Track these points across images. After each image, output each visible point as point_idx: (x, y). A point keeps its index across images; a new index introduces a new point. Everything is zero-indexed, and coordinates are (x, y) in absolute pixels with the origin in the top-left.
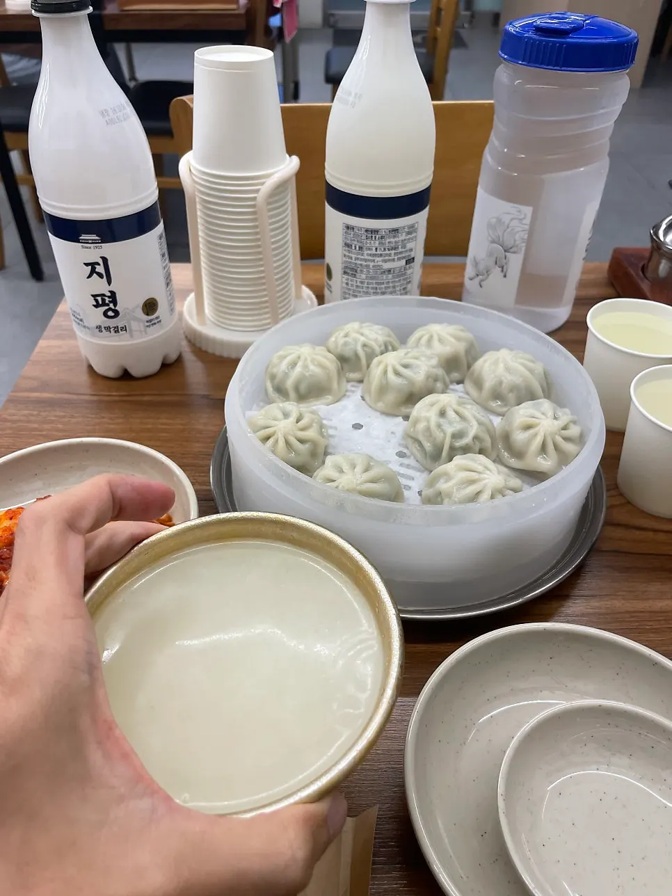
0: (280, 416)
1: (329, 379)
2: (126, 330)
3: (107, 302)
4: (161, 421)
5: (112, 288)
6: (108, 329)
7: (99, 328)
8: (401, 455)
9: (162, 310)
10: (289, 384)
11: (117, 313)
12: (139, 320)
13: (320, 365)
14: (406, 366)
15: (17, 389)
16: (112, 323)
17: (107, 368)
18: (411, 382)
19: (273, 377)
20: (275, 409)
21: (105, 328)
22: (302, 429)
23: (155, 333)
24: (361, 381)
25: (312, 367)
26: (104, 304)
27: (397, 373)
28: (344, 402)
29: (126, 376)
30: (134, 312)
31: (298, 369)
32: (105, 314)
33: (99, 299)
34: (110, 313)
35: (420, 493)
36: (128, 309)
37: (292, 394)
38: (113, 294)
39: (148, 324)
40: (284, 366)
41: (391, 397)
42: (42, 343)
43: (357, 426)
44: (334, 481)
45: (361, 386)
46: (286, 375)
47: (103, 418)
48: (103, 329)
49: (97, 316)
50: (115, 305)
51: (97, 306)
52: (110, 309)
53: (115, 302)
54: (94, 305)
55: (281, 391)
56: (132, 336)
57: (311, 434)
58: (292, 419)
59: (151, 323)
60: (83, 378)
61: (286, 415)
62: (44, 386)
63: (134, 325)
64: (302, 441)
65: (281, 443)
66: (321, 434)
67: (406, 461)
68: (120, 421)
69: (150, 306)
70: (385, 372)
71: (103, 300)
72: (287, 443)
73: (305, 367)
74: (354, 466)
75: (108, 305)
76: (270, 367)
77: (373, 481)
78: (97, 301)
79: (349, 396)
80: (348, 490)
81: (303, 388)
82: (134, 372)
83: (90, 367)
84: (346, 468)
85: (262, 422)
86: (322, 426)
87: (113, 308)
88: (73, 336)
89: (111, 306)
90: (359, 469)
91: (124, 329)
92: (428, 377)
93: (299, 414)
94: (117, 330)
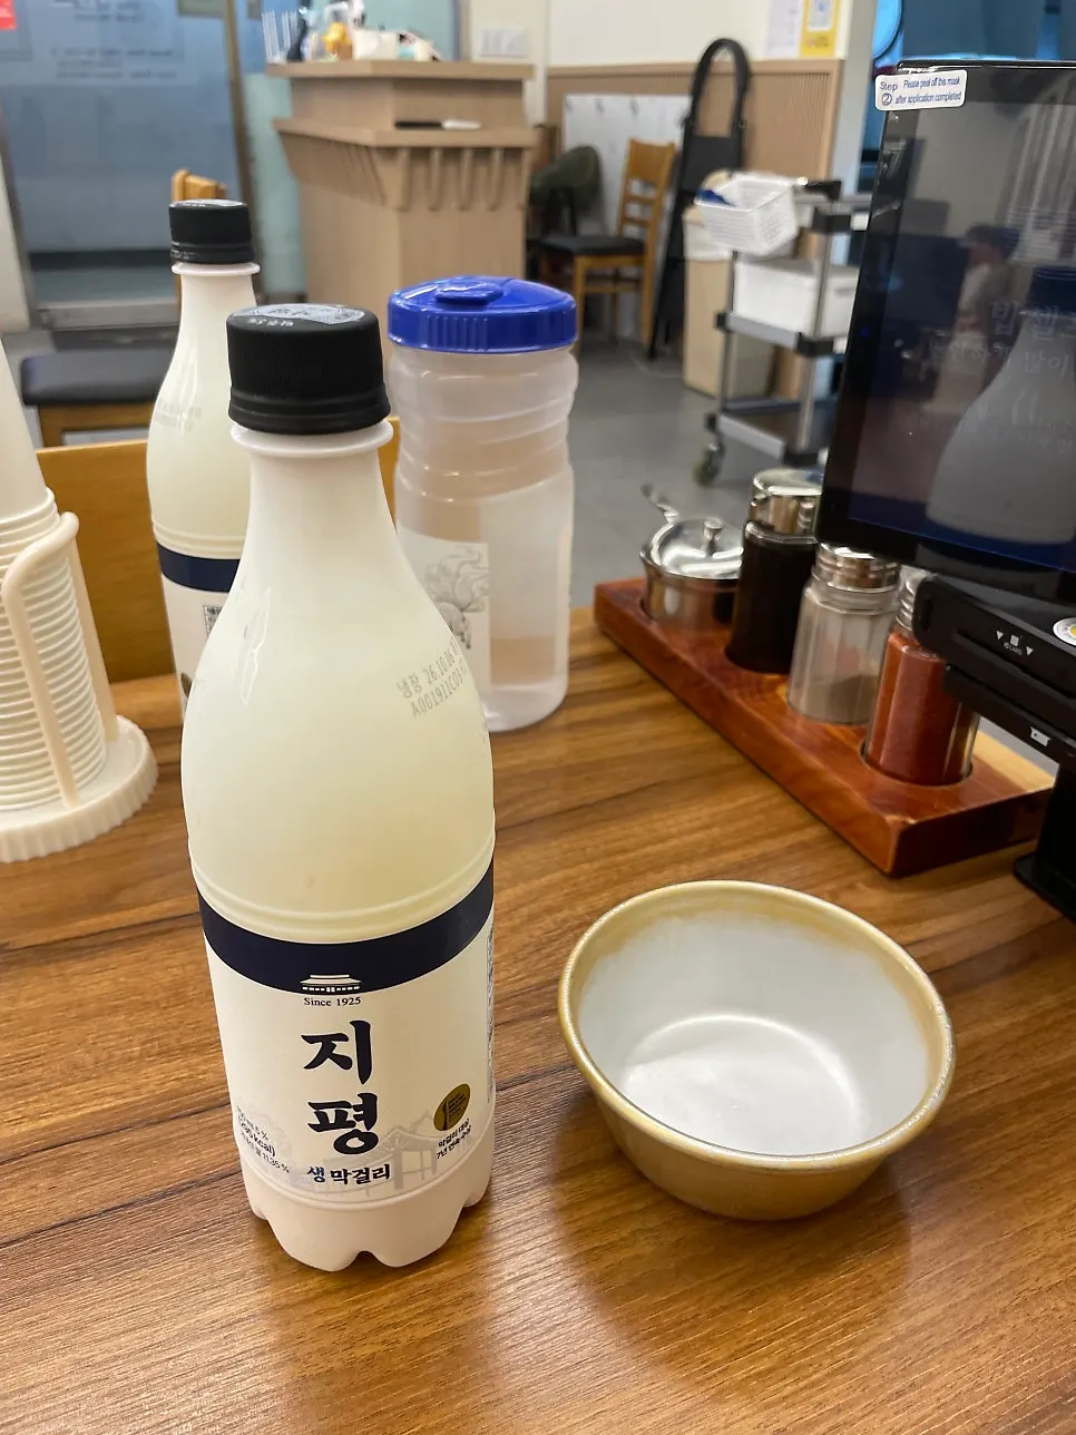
2: (387, 1175)
3: (350, 1118)
5: (368, 1088)
6: (341, 1176)
7: (318, 1174)
11: (370, 1141)
12: (423, 1146)
16: (352, 1163)
21: (333, 1173)
23: (454, 1164)
26: (341, 1121)
29: (364, 1266)
30: (414, 1132)
32: (340, 1145)
33: (331, 1114)
34: (354, 1143)
36: (400, 1128)
38: (369, 1098)
39: (439, 1149)
48: (327, 1176)
50: (370, 1122)
51: (323, 1126)
52: (356, 1134)
53: (370, 1118)
54: (311, 1126)
56: (399, 1185)
59: (450, 1144)
63: (411, 1160)
69: (453, 1107)
71: (341, 1117)
75: (352, 1124)
78: (323, 1117)
87: (364, 1130)
89: (361, 1126)
91: (383, 1172)
94: (363, 1177)
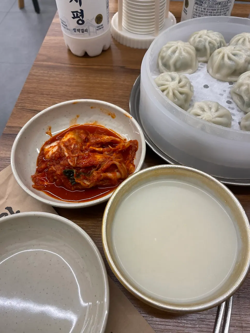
0: (170, 79)
1: (192, 60)
2: (87, 31)
3: (79, 16)
4: (103, 79)
5: (81, 8)
6: (79, 30)
7: (74, 29)
8: (229, 102)
9: (104, 22)
10: (172, 62)
11: (83, 22)
12: (93, 26)
13: (188, 53)
14: (234, 55)
15: (37, 60)
16: (81, 27)
17: (77, 51)
18: (237, 64)
19: (163, 58)
20: (166, 75)
21: (77, 30)
22: (181, 87)
23: (101, 34)
24: (206, 62)
25: (184, 53)
26: (78, 17)
27: (229, 58)
28: (198, 73)
29: (86, 55)
30: (91, 22)
31: (177, 54)
32: (78, 22)
33: (75, 14)
34: (80, 22)
35: (239, 123)
36: (88, 20)
37: (172, 68)
38: (82, 11)
39: (97, 28)
40: (169, 52)
41: (225, 71)
42: (47, 38)
43: (206, 86)
44: (199, 115)
45: (206, 65)
46: (170, 57)
47: (77, 76)
48: (76, 30)
49: (73, 23)
50: (83, 17)
51: (74, 18)
52: (80, 20)
53: (82, 16)
54: (72, 17)
55: (166, 66)
56: (90, 35)
57: (185, 90)
58: (177, 81)
59: (99, 28)
60: (66, 55)
61: (173, 79)
62: (49, 59)
63: (91, 29)
64: (181, 93)
65: (171, 94)
66: (190, 89)
67: (231, 106)
68: (84, 78)
69: (99, 19)
70: (223, 58)
71: (77, 15)
72: (174, 94)
73: (180, 53)
74: (210, 108)
75: (79, 17)
76: (162, 52)
77: (221, 116)
78: (74, 15)
79: (200, 70)
80: (208, 121)
81: (178, 64)
82: (90, 54)
83: (69, 51)
84: (206, 108)
85: (161, 82)
86: (191, 86)
87: (82, 19)
88: (61, 34)
89: (81, 18)
90: (213, 110)
91: (86, 30)
92: (246, 61)
93: (179, 79)
94: (83, 31)
